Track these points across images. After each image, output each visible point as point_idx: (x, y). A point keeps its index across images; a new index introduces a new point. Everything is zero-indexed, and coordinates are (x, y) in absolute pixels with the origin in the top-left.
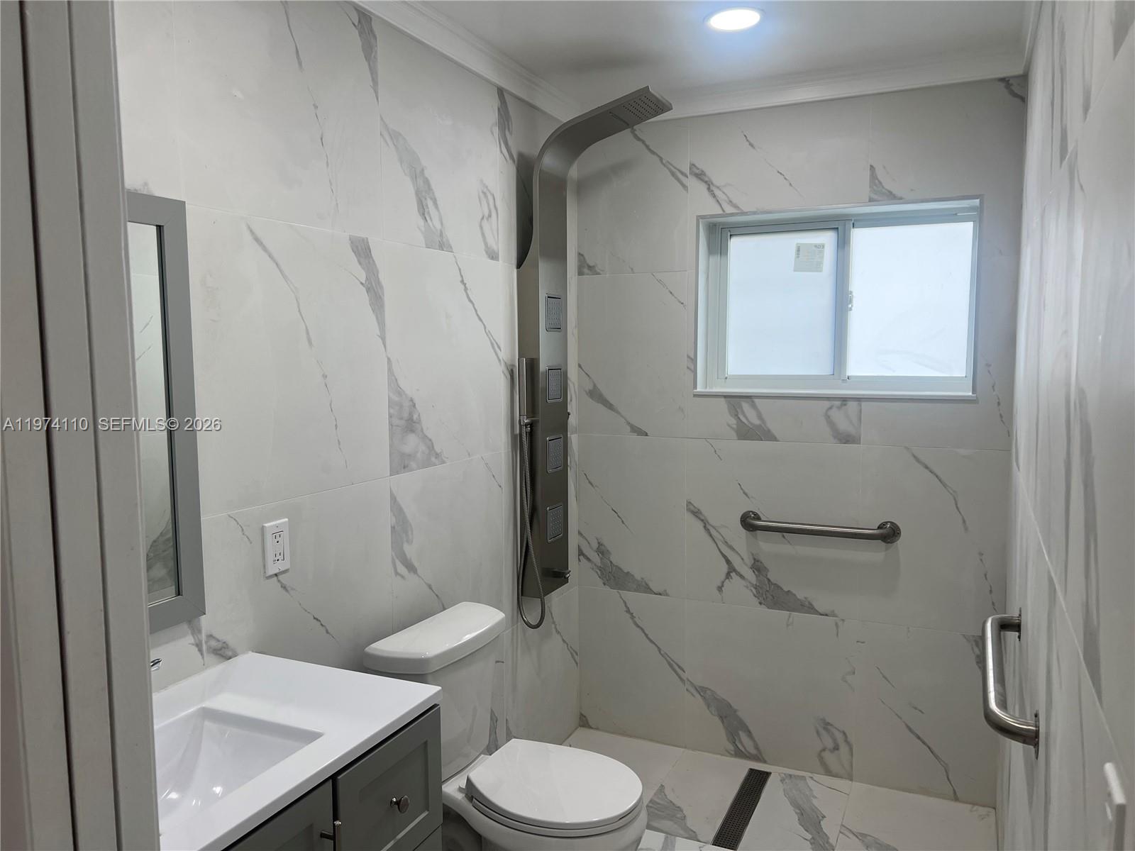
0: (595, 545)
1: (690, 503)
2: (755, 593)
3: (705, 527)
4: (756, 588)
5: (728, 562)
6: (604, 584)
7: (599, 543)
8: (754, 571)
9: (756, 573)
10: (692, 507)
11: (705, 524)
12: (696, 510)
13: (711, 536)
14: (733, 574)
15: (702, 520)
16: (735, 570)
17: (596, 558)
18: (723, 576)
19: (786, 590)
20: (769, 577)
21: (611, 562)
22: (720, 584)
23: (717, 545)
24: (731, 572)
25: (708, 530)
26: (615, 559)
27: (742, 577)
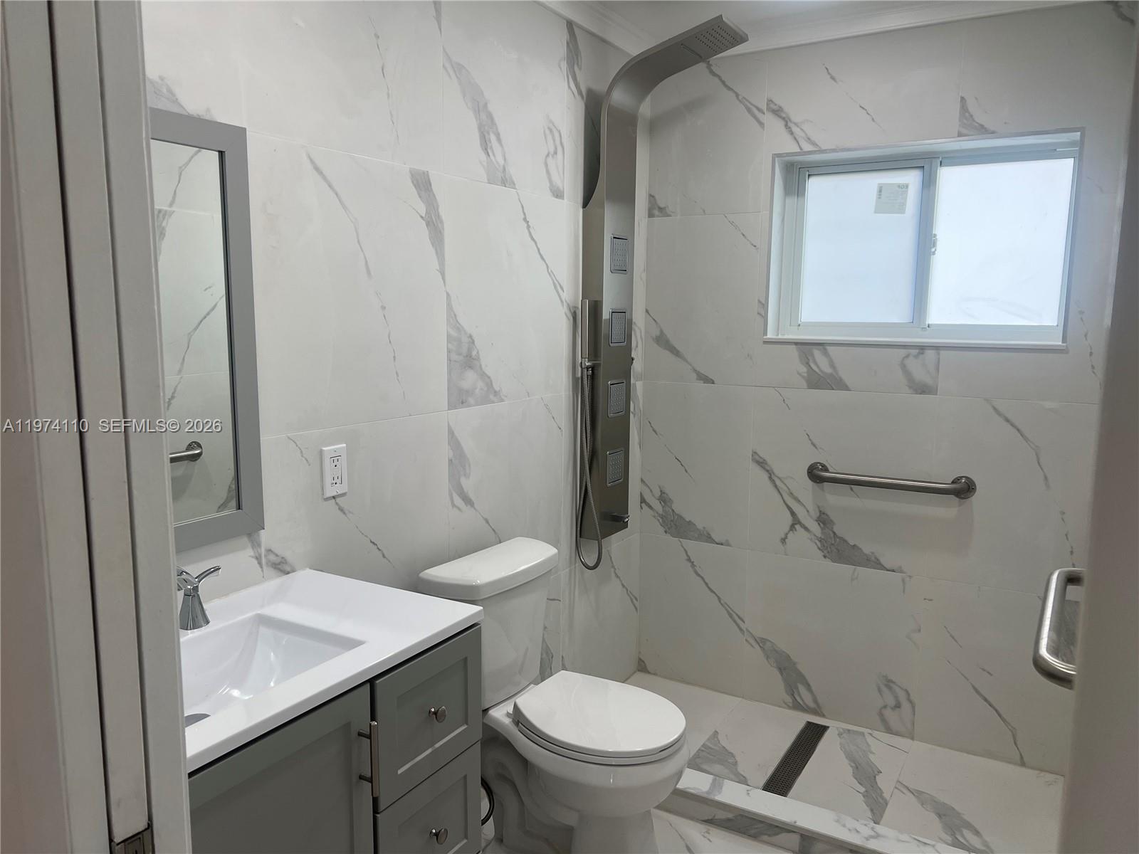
0: (658, 494)
1: (755, 453)
2: (819, 545)
3: (770, 478)
4: (820, 541)
5: (793, 513)
6: (666, 532)
7: (661, 491)
8: (819, 524)
9: (822, 525)
10: (757, 457)
11: (771, 475)
12: (761, 460)
13: (776, 486)
14: (797, 527)
15: (768, 471)
16: (800, 523)
17: (658, 506)
18: (788, 528)
19: (852, 544)
20: (835, 530)
21: (673, 511)
22: (783, 536)
23: (782, 496)
24: (796, 524)
25: (774, 480)
26: (677, 507)
27: (806, 529)
